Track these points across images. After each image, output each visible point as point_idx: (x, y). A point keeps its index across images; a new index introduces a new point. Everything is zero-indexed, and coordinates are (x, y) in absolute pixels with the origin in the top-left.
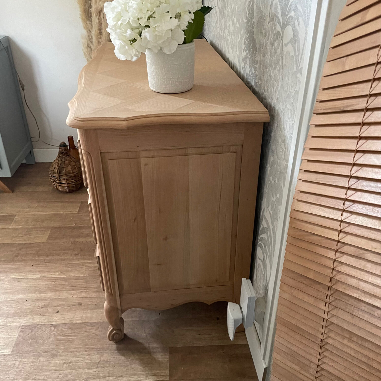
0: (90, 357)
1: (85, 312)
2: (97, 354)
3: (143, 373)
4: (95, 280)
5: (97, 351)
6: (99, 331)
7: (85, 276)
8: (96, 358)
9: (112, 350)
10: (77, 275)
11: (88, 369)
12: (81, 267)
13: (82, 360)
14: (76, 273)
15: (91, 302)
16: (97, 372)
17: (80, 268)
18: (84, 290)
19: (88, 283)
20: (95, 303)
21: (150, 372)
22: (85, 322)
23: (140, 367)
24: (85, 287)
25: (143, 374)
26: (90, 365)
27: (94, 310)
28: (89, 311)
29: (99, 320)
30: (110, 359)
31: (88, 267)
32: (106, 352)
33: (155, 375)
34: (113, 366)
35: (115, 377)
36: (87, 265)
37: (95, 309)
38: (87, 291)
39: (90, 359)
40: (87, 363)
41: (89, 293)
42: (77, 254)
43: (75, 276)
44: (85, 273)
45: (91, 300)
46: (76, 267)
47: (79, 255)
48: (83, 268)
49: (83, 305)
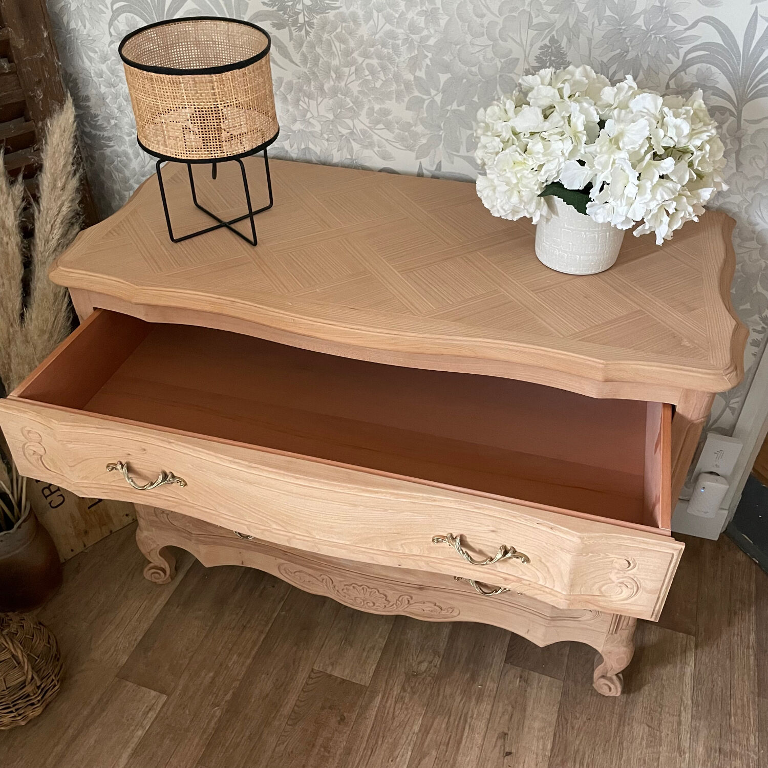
0: (636, 739)
1: (526, 729)
2: (632, 727)
3: (679, 666)
4: (445, 697)
5: (624, 725)
6: (581, 713)
7: (426, 713)
8: (640, 730)
9: (627, 701)
10: (416, 728)
11: (660, 746)
12: (391, 715)
13: (639, 752)
14: (408, 728)
15: (503, 714)
16: (669, 733)
17: (393, 718)
18: (466, 721)
19: (450, 710)
20: (510, 708)
21: (679, 658)
22: (552, 734)
23: (668, 669)
24: (458, 719)
25: (681, 668)
26: (654, 740)
27: (527, 713)
28: (527, 723)
29: (556, 708)
30: (646, 708)
31: (396, 702)
32: (628, 711)
33: (684, 652)
34: (661, 706)
35: (682, 708)
36: (388, 705)
37: (525, 711)
38: (472, 717)
39: (639, 741)
40: (648, 746)
41: (478, 715)
42: (343, 719)
43: (417, 734)
44: (414, 713)
45: (499, 715)
46: (385, 727)
47: (345, 714)
48: (397, 714)
49: (509, 730)
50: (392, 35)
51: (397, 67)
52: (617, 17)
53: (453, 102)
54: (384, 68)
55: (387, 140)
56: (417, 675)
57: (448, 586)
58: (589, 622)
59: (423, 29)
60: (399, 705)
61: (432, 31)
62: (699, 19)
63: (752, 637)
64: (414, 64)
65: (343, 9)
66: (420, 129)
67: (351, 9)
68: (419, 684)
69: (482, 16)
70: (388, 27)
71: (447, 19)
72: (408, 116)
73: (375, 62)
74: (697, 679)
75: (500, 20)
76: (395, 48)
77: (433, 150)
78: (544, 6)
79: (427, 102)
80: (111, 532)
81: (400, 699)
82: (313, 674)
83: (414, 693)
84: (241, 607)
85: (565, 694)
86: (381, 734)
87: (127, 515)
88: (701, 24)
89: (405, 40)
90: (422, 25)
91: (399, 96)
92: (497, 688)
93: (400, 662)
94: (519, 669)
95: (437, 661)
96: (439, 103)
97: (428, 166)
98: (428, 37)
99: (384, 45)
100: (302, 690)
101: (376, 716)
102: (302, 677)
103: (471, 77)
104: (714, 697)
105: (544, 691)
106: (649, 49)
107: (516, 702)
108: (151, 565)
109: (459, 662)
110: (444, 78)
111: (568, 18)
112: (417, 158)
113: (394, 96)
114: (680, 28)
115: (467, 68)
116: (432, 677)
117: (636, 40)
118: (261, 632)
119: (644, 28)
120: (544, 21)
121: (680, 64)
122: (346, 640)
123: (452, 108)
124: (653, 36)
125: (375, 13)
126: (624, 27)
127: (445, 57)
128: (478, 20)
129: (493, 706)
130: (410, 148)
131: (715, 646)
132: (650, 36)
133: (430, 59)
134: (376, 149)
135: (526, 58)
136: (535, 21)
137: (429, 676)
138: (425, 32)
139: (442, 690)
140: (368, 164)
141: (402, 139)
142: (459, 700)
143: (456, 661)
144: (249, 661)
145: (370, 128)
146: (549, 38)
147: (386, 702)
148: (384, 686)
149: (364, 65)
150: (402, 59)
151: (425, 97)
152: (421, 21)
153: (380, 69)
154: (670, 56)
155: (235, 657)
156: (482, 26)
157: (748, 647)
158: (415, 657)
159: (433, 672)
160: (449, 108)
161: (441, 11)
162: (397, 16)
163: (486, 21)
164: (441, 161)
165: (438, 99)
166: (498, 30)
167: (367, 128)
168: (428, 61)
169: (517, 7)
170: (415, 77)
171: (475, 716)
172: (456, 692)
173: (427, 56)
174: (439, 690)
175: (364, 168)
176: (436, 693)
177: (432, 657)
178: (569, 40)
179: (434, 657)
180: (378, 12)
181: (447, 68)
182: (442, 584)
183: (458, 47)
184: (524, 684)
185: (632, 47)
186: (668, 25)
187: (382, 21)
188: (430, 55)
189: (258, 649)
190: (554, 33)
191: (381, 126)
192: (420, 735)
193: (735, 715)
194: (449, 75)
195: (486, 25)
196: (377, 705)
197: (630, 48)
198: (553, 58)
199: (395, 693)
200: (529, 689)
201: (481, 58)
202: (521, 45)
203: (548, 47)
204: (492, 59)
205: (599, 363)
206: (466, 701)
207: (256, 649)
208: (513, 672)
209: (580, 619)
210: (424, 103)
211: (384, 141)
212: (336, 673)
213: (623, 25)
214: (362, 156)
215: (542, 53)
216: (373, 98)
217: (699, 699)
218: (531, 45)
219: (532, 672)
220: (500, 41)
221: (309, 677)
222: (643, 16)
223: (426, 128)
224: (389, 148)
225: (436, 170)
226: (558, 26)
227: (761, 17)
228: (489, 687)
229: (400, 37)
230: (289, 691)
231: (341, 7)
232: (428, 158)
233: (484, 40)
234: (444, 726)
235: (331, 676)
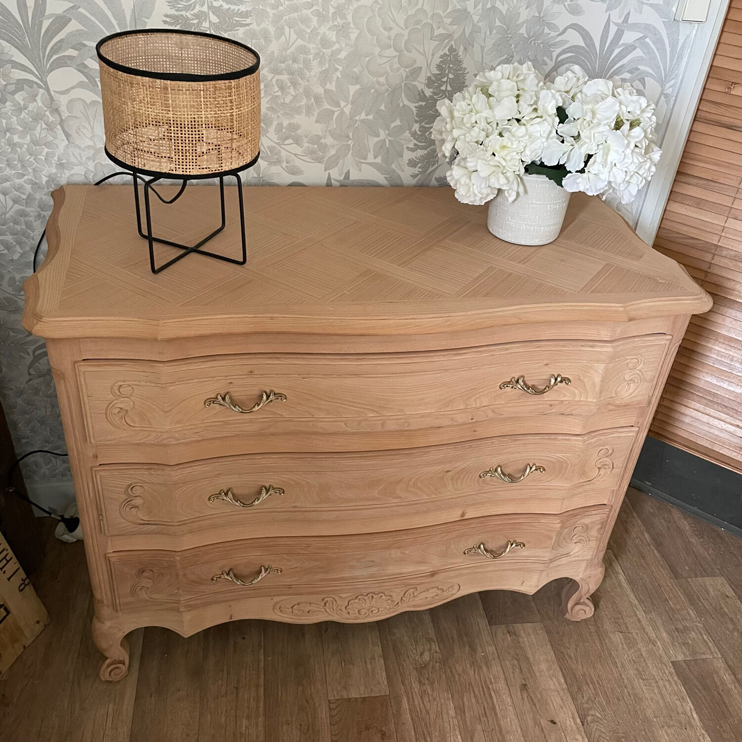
0: (618, 645)
1: (538, 674)
2: (610, 638)
3: (613, 576)
4: (459, 675)
5: (604, 640)
6: (569, 643)
7: (453, 696)
8: (617, 638)
10: (452, 713)
11: (637, 644)
12: (424, 711)
13: (626, 655)
14: (445, 716)
15: (513, 669)
16: (637, 631)
17: (428, 713)
18: (488, 688)
19: (470, 684)
20: (516, 662)
22: (558, 669)
23: (608, 582)
24: (481, 689)
26: (631, 643)
27: (531, 660)
28: (535, 668)
29: (549, 647)
30: (610, 619)
31: (422, 697)
32: (600, 626)
34: (620, 613)
35: (635, 609)
36: (416, 703)
37: (528, 659)
38: (491, 682)
39: (620, 646)
40: (629, 648)
41: (495, 678)
42: (383, 735)
43: (456, 717)
44: (442, 701)
45: (511, 671)
46: (426, 724)
47: (384, 729)
48: (428, 707)
49: (525, 680)
50: (303, 50)
51: (308, 81)
52: (504, 27)
53: (362, 112)
54: (294, 84)
55: (295, 155)
56: (425, 666)
57: (457, 563)
58: (578, 554)
59: (335, 43)
60: (426, 700)
61: (343, 46)
62: (568, 26)
63: (647, 535)
64: (325, 77)
65: (254, 26)
66: (329, 141)
67: (263, 25)
68: (432, 673)
69: (390, 29)
70: (300, 42)
71: (357, 33)
72: (318, 129)
73: (285, 77)
74: (630, 581)
75: (406, 33)
76: (307, 64)
77: (342, 160)
78: (444, 19)
79: (336, 114)
80: (24, 647)
81: (423, 693)
82: (331, 705)
83: (432, 683)
84: (222, 671)
85: (548, 632)
86: (426, 733)
87: (38, 622)
88: (569, 30)
89: (317, 55)
90: (334, 39)
91: (309, 110)
92: (496, 649)
93: (404, 661)
94: (503, 626)
95: (435, 647)
96: (348, 114)
97: (336, 175)
98: (339, 51)
99: (295, 61)
100: (331, 724)
101: (412, 717)
102: (323, 713)
103: (377, 86)
104: (650, 592)
105: (532, 636)
106: (529, 54)
107: (517, 655)
108: (108, 661)
109: (453, 640)
110: (353, 89)
111: (464, 30)
112: (325, 170)
113: (304, 110)
114: (553, 34)
115: (375, 79)
116: (440, 663)
117: (520, 46)
118: (257, 686)
119: (526, 36)
120: (444, 32)
121: (553, 65)
122: (344, 661)
123: (361, 118)
124: (533, 43)
125: (287, 29)
126: (510, 36)
127: (355, 70)
128: (386, 33)
129: (502, 666)
130: (319, 160)
131: (628, 552)
132: (531, 42)
133: (341, 72)
134: (284, 164)
135: (428, 66)
136: (436, 33)
137: (436, 662)
138: (337, 46)
139: (454, 670)
140: (276, 180)
141: (312, 153)
142: (473, 672)
143: (450, 640)
144: (261, 719)
145: (277, 143)
146: (448, 47)
147: (413, 700)
148: (402, 688)
149: (274, 81)
150: (313, 73)
151: (335, 109)
152: (332, 36)
153: (289, 84)
154: (545, 58)
155: (245, 722)
156: (389, 38)
157: (649, 545)
158: (414, 651)
159: (438, 658)
160: (357, 118)
161: (352, 25)
162: (309, 31)
163: (393, 34)
164: (349, 171)
165: (347, 110)
166: (404, 42)
167: (275, 145)
168: (338, 74)
169: (420, 20)
170: (325, 91)
171: (493, 680)
172: (466, 667)
173: (337, 69)
174: (451, 672)
175: (272, 185)
176: (450, 675)
177: (429, 645)
178: (465, 49)
179: (430, 644)
180: (290, 28)
181: (356, 79)
182: (452, 564)
183: (367, 59)
184: (515, 638)
185: (516, 52)
186: (545, 32)
187: (294, 36)
188: (340, 68)
189: (264, 703)
190: (453, 43)
191: (290, 141)
192: (459, 717)
193: (670, 599)
194: (358, 86)
195: (393, 38)
196: (407, 707)
197: (515, 54)
198: (451, 66)
199: (416, 690)
200: (520, 640)
201: (388, 69)
202: (424, 54)
203: (448, 56)
204: (398, 69)
205: (617, 307)
206: (478, 670)
207: (261, 704)
208: (501, 630)
209: (570, 554)
210: (334, 114)
211: (292, 156)
212: (354, 695)
213: (510, 34)
214: (270, 172)
215: (441, 62)
216: (282, 114)
217: (641, 596)
218: (433, 55)
219: (515, 625)
220: (405, 52)
221: (330, 709)
222: (525, 25)
223: (335, 139)
224: (298, 163)
225: (344, 179)
226: (456, 36)
227: (613, 22)
228: (489, 651)
229: (312, 51)
230: (318, 731)
231: (251, 24)
232: (336, 169)
233: (391, 52)
234: (473, 700)
235: (349, 699)
